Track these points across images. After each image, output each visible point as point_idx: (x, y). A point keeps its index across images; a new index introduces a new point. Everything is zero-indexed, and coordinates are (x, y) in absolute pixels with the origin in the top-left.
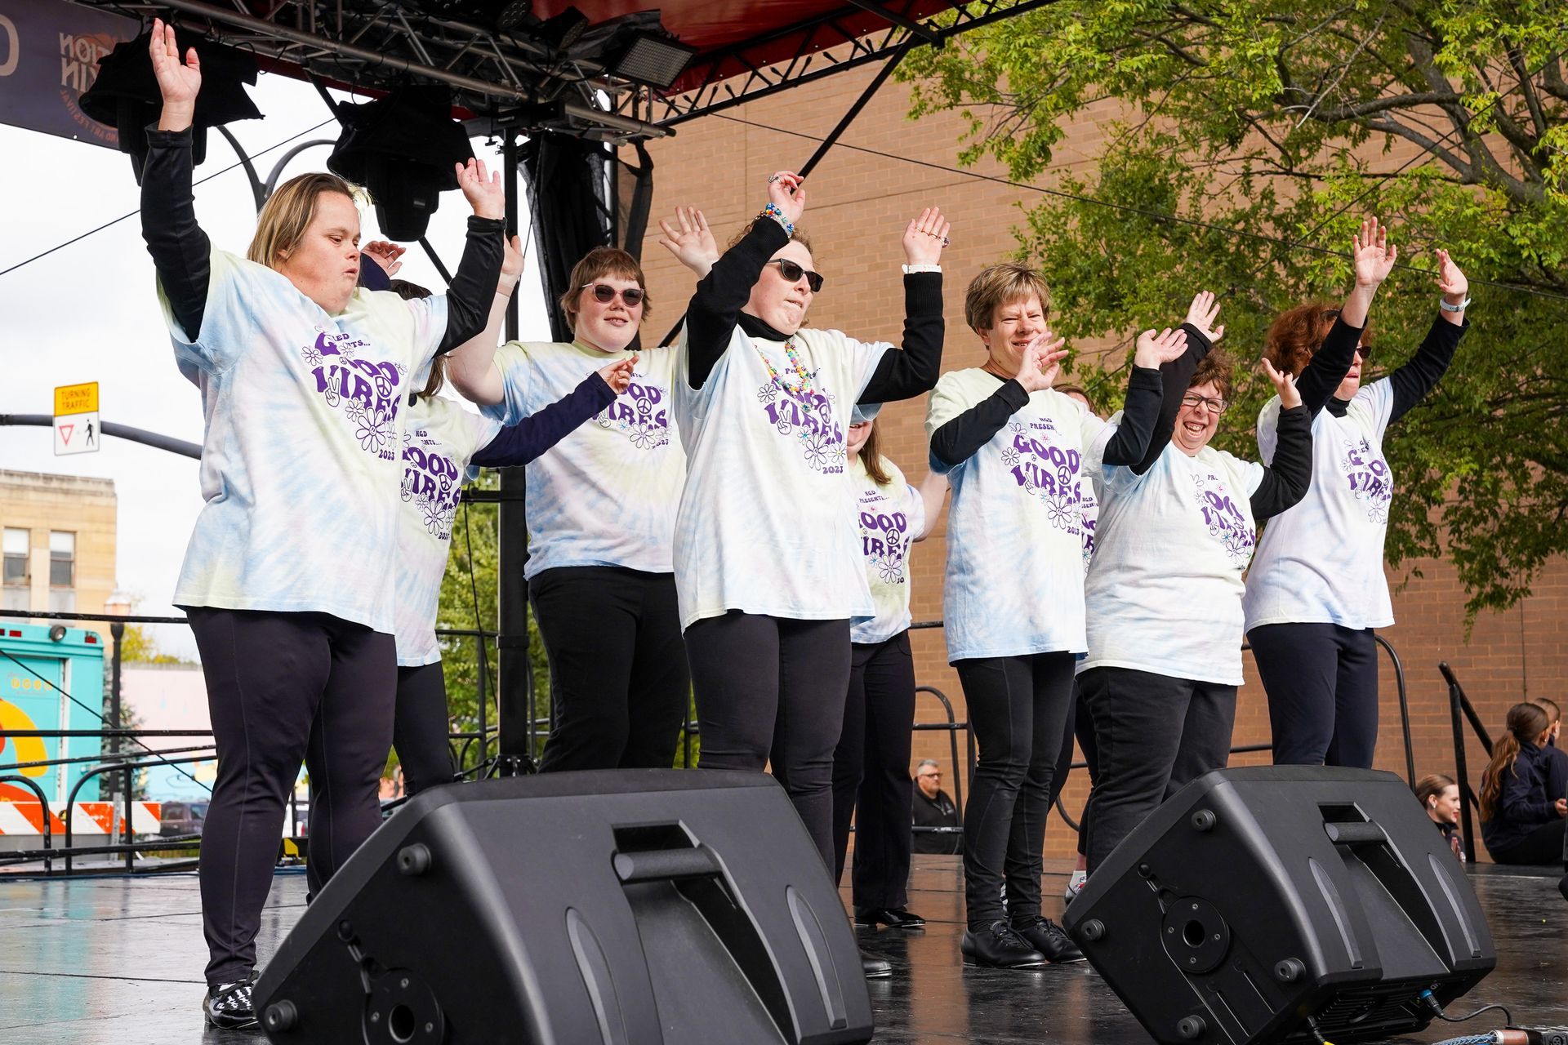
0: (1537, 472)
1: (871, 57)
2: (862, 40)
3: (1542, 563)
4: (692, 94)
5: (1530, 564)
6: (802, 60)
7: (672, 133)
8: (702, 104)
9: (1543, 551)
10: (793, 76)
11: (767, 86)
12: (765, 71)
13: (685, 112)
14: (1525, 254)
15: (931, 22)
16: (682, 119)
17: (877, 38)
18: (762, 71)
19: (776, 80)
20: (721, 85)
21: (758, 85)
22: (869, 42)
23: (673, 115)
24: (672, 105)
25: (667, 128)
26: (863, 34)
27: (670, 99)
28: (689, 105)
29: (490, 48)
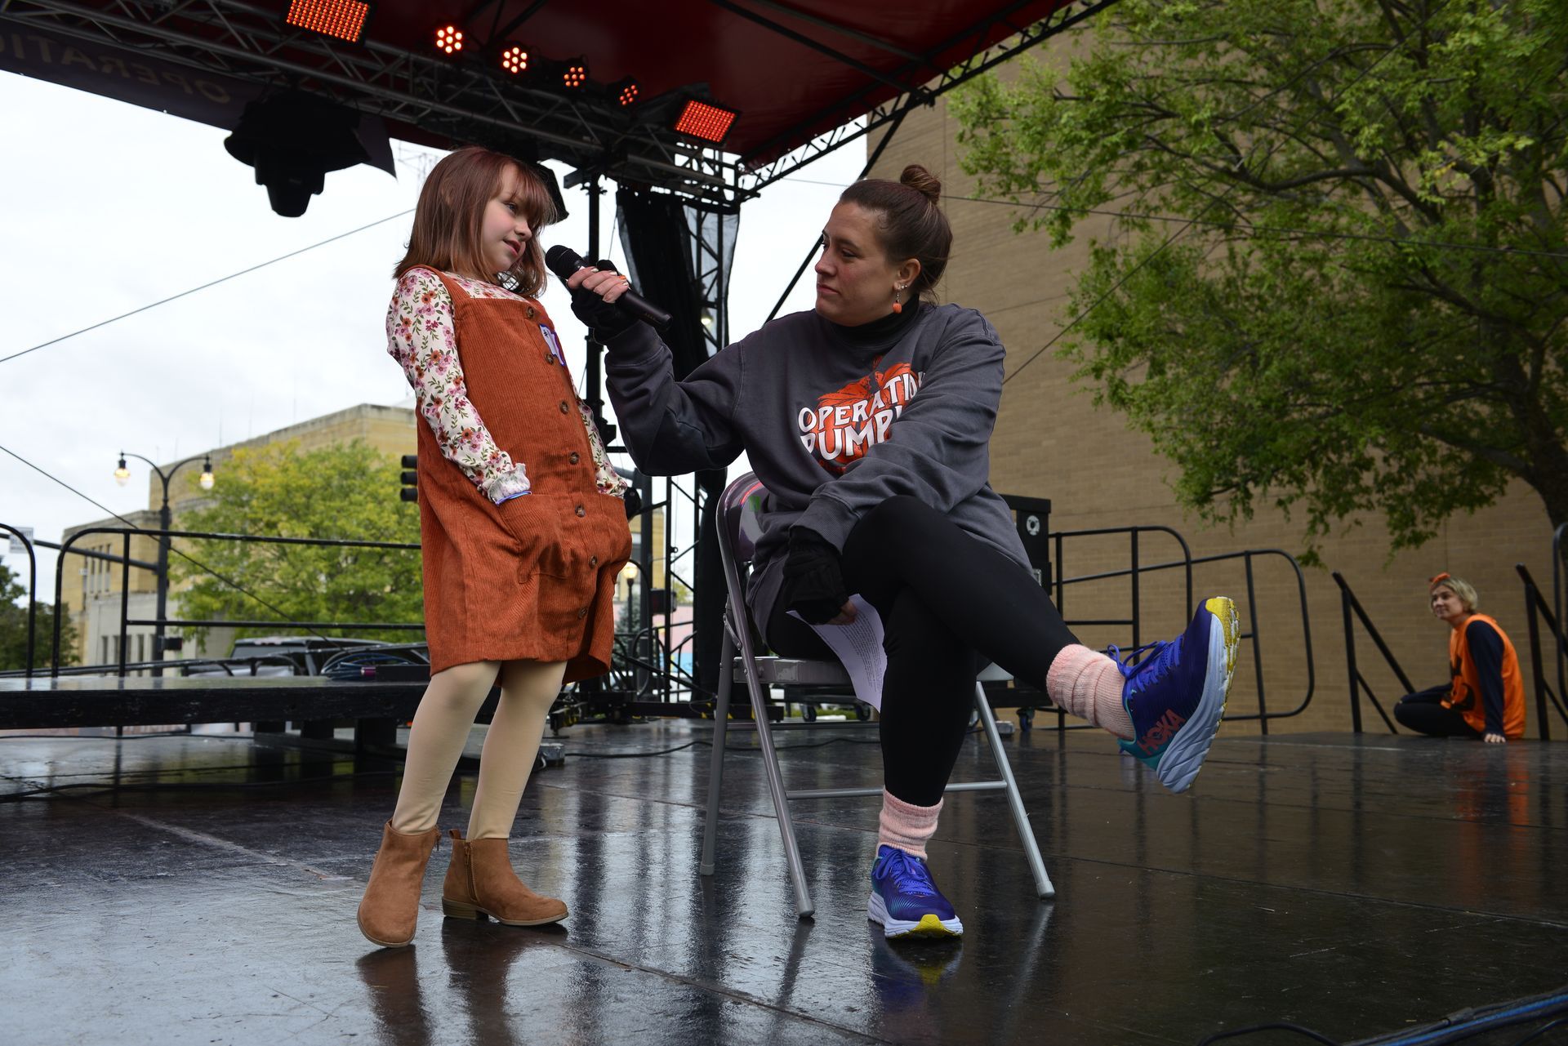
0: (1443, 448)
1: (885, 120)
2: (878, 109)
3: (1449, 515)
4: (771, 166)
5: (1438, 516)
6: (840, 129)
7: (758, 196)
8: (776, 173)
9: (1448, 507)
10: (834, 142)
11: (816, 152)
12: (816, 141)
13: (766, 179)
14: (1410, 259)
15: (926, 88)
16: (765, 184)
17: (888, 106)
18: (813, 142)
19: (823, 147)
20: (788, 157)
21: (812, 152)
22: (883, 109)
23: (760, 182)
24: (759, 176)
25: (754, 193)
26: (879, 104)
27: (757, 172)
28: (768, 174)
29: (574, 115)
